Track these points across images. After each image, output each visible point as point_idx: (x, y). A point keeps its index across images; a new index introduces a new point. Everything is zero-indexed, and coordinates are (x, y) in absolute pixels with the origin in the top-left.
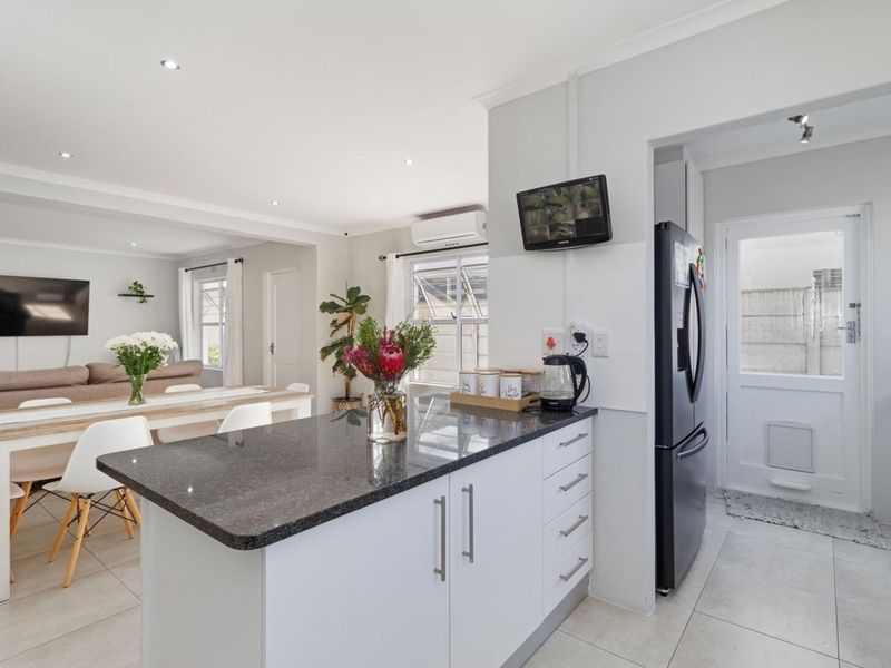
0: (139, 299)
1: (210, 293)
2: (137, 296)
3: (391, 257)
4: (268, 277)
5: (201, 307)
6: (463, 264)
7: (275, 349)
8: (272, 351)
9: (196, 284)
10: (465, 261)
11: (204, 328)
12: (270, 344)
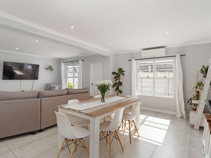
0: (50, 70)
1: (69, 69)
2: (50, 69)
3: (133, 60)
4: (91, 65)
5: (67, 73)
6: (155, 62)
7: (93, 85)
8: (92, 85)
9: (65, 66)
10: (156, 62)
11: (67, 78)
12: (91, 83)
